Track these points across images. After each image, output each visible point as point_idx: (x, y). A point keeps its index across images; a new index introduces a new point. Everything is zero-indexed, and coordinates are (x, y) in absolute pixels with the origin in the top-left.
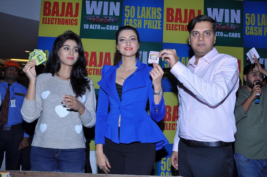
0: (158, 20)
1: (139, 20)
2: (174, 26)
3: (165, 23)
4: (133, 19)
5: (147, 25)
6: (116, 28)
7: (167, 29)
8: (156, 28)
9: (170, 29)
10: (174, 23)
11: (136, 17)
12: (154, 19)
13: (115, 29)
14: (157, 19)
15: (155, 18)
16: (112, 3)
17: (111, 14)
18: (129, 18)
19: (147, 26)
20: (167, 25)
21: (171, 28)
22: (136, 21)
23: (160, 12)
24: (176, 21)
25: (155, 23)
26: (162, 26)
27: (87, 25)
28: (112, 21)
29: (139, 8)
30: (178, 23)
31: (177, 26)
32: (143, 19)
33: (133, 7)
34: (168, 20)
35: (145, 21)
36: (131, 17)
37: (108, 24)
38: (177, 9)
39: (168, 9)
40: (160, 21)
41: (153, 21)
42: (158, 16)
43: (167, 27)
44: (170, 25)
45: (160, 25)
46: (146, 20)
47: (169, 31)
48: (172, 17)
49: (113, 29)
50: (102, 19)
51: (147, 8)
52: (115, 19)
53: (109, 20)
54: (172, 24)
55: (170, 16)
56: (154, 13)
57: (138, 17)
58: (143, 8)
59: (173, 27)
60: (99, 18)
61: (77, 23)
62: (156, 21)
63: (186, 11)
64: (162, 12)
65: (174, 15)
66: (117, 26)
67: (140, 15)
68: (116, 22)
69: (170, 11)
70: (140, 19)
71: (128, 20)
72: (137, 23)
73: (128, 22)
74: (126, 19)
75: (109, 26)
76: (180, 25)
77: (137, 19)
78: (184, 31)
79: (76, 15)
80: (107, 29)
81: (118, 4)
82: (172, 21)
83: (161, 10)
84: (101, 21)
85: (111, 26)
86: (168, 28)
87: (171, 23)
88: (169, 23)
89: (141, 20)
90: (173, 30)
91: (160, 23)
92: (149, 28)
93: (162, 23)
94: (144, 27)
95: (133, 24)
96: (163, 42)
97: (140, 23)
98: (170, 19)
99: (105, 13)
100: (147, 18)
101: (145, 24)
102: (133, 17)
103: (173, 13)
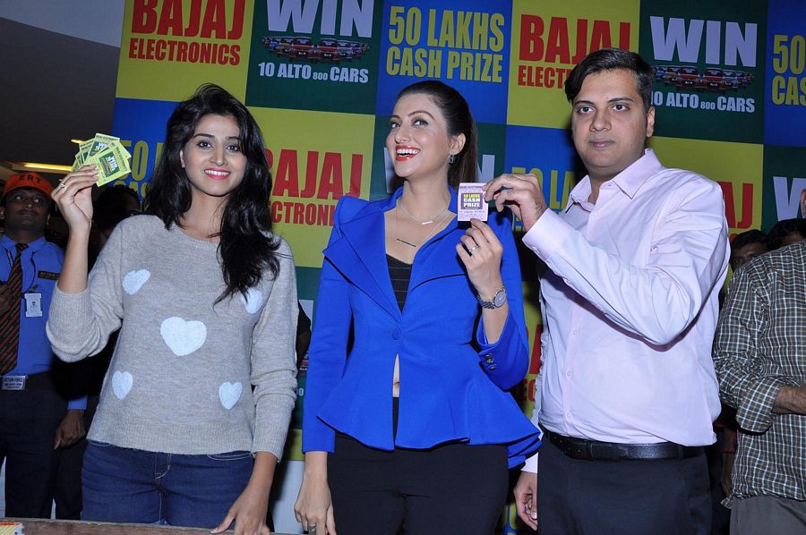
0: (494, 53)
1: (432, 52)
2: (542, 73)
3: (515, 62)
4: (414, 48)
5: (460, 66)
6: (359, 76)
7: (521, 83)
8: (486, 78)
9: (530, 83)
10: (543, 63)
11: (423, 43)
12: (479, 51)
13: (356, 81)
14: (489, 51)
15: (484, 47)
17: (346, 31)
18: (403, 45)
19: (457, 71)
20: (522, 68)
21: (534, 80)
22: (425, 56)
23: (499, 27)
24: (550, 59)
25: (483, 62)
26: (505, 73)
27: (269, 64)
28: (349, 53)
29: (433, 12)
30: (557, 64)
31: (553, 75)
32: (446, 50)
33: (414, 10)
34: (524, 55)
35: (451, 54)
36: (409, 41)
37: (337, 64)
38: (554, 20)
39: (527, 20)
40: (500, 57)
41: (478, 55)
42: (492, 40)
43: (521, 75)
44: (530, 68)
45: (497, 68)
46: (457, 54)
47: (527, 88)
48: (539, 44)
49: (351, 80)
50: (316, 46)
51: (460, 14)
52: (358, 46)
53: (338, 51)
54: (537, 68)
55: (532, 42)
56: (480, 30)
57: (432, 41)
58: (448, 15)
60: (307, 44)
61: (237, 57)
62: (485, 56)
63: (582, 24)
64: (507, 29)
65: (545, 37)
66: (362, 71)
67: (437, 36)
68: (359, 58)
69: (533, 25)
71: (397, 50)
72: (426, 60)
73: (397, 57)
74: (391, 50)
75: (338, 70)
76: (563, 70)
77: (428, 49)
79: (236, 33)
80: (332, 78)
82: (536, 57)
83: (502, 23)
84: (313, 54)
85: (345, 70)
86: (525, 79)
87: (534, 64)
88: (527, 63)
89: (439, 53)
90: (538, 84)
91: (500, 63)
92: (463, 77)
93: (505, 64)
94: (450, 76)
95: (415, 64)
96: (508, 123)
97: (435, 63)
98: (532, 51)
99: (327, 28)
100: (459, 46)
101: (451, 66)
102: (414, 42)
103: (542, 34)
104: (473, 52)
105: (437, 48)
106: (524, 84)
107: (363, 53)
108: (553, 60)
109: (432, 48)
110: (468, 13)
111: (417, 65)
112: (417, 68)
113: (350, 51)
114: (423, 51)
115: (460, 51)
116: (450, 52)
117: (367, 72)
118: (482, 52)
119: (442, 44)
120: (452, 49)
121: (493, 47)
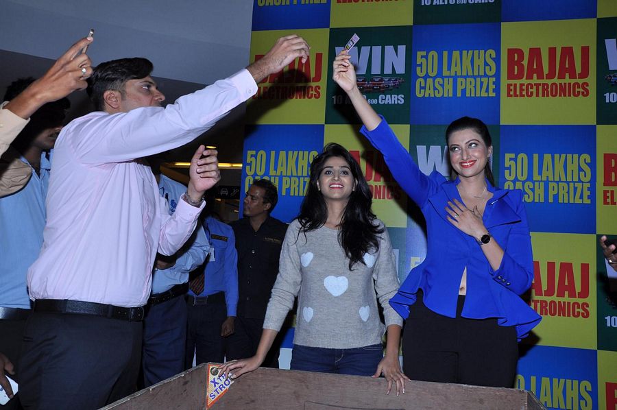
0: (489, 77)
1: (446, 80)
2: (524, 87)
3: (504, 81)
4: (434, 78)
5: (466, 88)
6: (398, 99)
7: (509, 95)
8: (484, 94)
9: (516, 95)
10: (524, 81)
11: (440, 74)
12: (479, 76)
13: (396, 103)
14: (485, 75)
15: (482, 73)
16: (389, 49)
17: (388, 71)
18: (426, 77)
19: (464, 91)
20: (509, 85)
21: (518, 93)
22: (441, 82)
23: (493, 59)
24: (530, 77)
25: (482, 83)
26: (497, 90)
28: (390, 85)
29: (445, 53)
30: (535, 80)
31: (532, 88)
32: (455, 78)
33: (433, 53)
34: (511, 76)
35: (459, 80)
36: (430, 74)
37: (383, 93)
38: (531, 50)
39: (511, 52)
40: (494, 79)
41: (478, 79)
42: (488, 68)
43: (509, 90)
44: (515, 85)
45: (492, 87)
46: (463, 80)
47: (513, 98)
48: (521, 68)
49: (393, 103)
50: (368, 82)
51: (465, 52)
52: (396, 80)
53: (383, 84)
54: (520, 84)
55: (516, 67)
56: (479, 62)
57: (446, 73)
58: (456, 54)
59: (511, 90)
60: (363, 81)
61: (319, 93)
62: (483, 79)
63: (552, 51)
64: (497, 60)
65: (525, 62)
66: (400, 96)
67: (449, 68)
68: (398, 88)
69: (516, 55)
70: (449, 77)
71: (422, 80)
72: (442, 85)
73: (423, 85)
74: (418, 81)
75: (384, 97)
76: (540, 84)
77: (443, 78)
78: (548, 96)
80: (380, 102)
81: (402, 49)
82: (520, 76)
83: (494, 55)
84: (367, 88)
85: (388, 96)
86: (512, 93)
87: (518, 82)
88: (513, 82)
89: (451, 80)
90: (522, 95)
91: (494, 83)
92: (468, 95)
93: (497, 84)
94: (459, 95)
95: (435, 88)
96: (502, 123)
97: (449, 87)
98: (516, 73)
99: (376, 70)
100: (464, 74)
101: (460, 88)
102: (434, 74)
103: (523, 59)
104: (475, 77)
105: (450, 77)
106: (511, 96)
107: (400, 84)
108: (532, 78)
109: (446, 77)
110: (470, 51)
111: (437, 89)
112: (436, 91)
113: (391, 84)
114: (439, 80)
115: (465, 77)
116: (458, 79)
117: (403, 96)
118: (481, 77)
119: (453, 74)
120: (459, 77)
121: (489, 73)
